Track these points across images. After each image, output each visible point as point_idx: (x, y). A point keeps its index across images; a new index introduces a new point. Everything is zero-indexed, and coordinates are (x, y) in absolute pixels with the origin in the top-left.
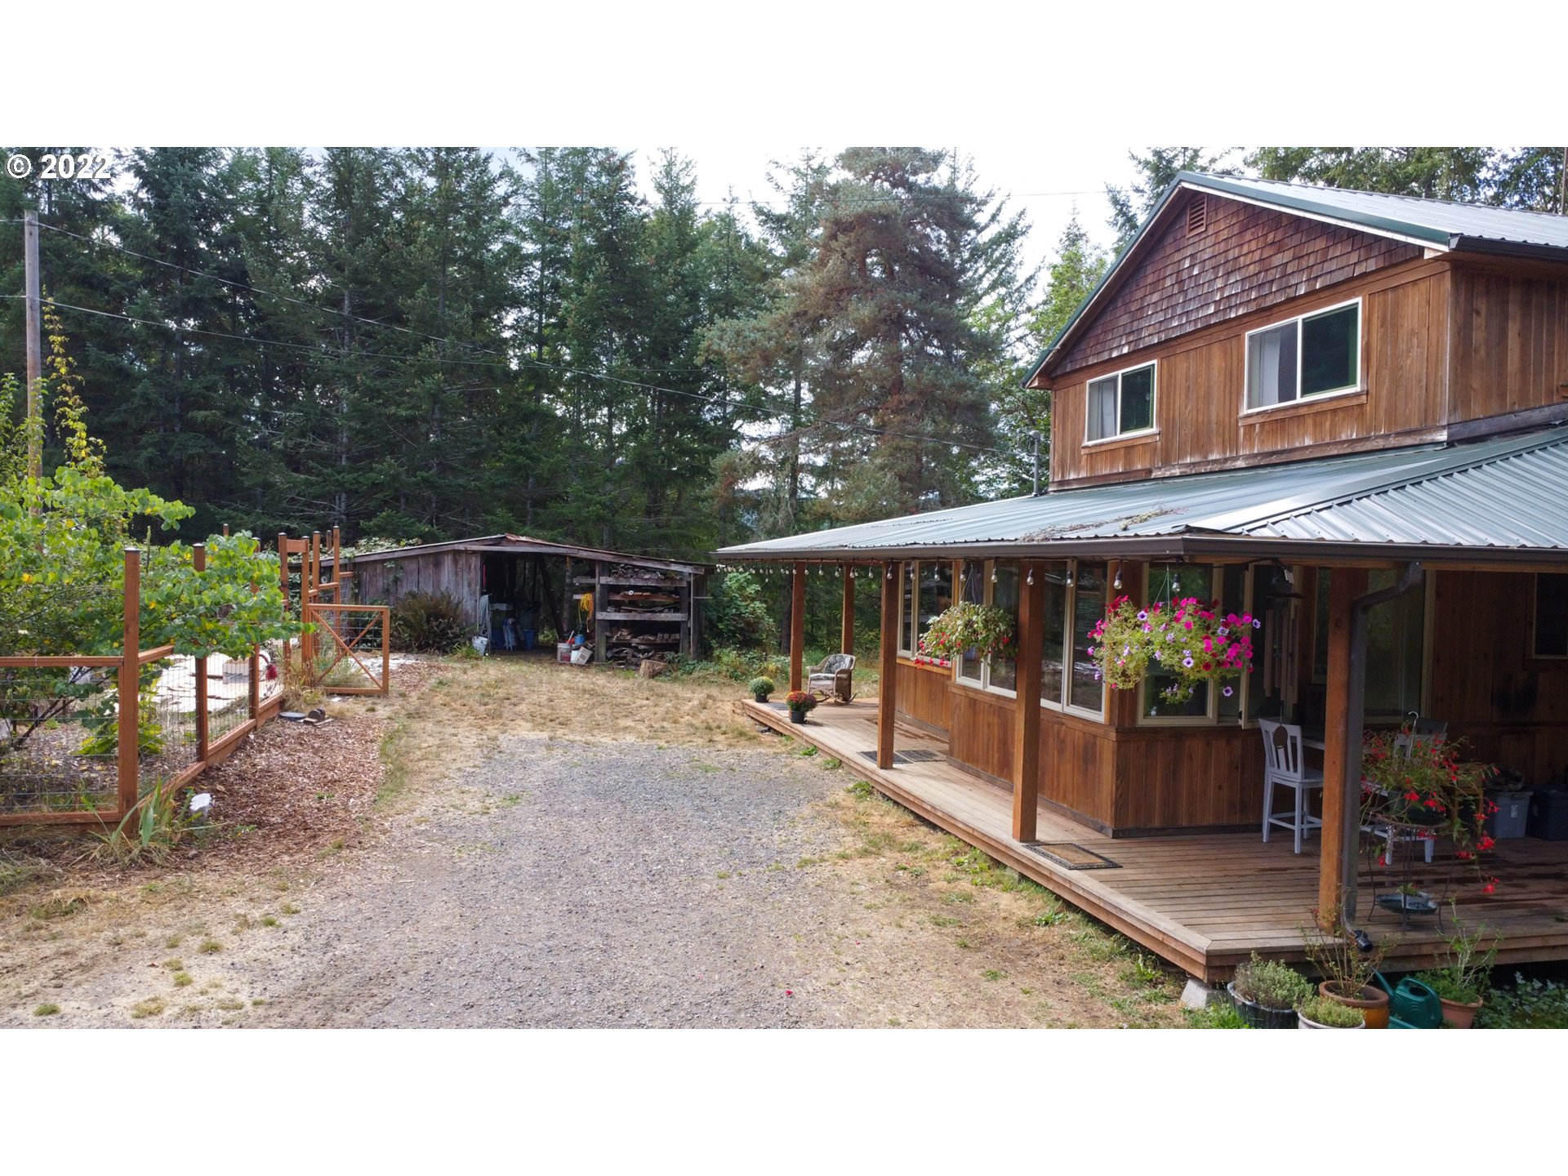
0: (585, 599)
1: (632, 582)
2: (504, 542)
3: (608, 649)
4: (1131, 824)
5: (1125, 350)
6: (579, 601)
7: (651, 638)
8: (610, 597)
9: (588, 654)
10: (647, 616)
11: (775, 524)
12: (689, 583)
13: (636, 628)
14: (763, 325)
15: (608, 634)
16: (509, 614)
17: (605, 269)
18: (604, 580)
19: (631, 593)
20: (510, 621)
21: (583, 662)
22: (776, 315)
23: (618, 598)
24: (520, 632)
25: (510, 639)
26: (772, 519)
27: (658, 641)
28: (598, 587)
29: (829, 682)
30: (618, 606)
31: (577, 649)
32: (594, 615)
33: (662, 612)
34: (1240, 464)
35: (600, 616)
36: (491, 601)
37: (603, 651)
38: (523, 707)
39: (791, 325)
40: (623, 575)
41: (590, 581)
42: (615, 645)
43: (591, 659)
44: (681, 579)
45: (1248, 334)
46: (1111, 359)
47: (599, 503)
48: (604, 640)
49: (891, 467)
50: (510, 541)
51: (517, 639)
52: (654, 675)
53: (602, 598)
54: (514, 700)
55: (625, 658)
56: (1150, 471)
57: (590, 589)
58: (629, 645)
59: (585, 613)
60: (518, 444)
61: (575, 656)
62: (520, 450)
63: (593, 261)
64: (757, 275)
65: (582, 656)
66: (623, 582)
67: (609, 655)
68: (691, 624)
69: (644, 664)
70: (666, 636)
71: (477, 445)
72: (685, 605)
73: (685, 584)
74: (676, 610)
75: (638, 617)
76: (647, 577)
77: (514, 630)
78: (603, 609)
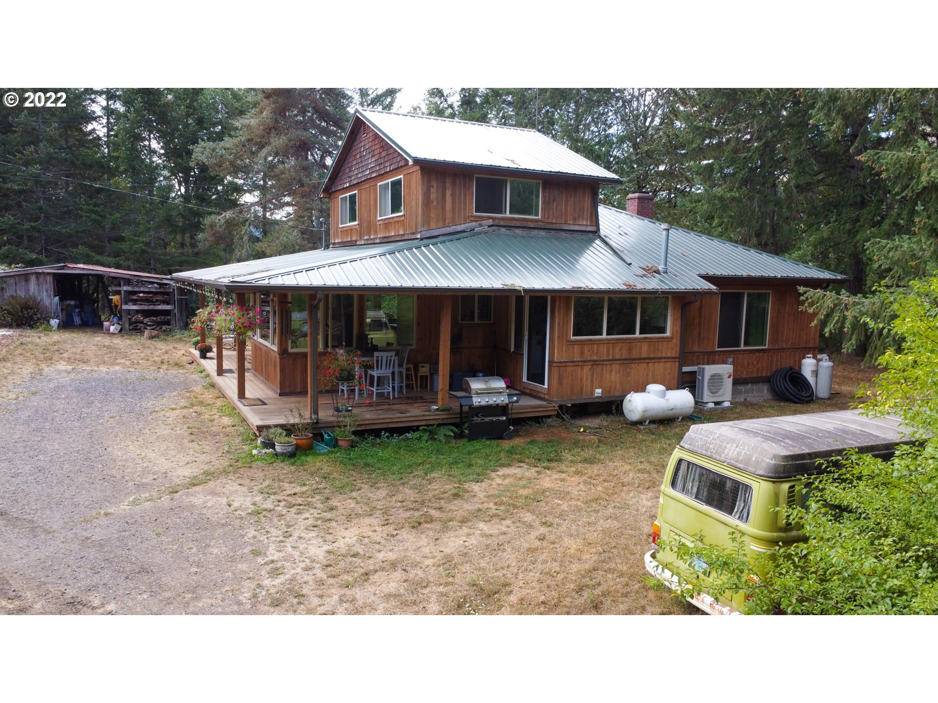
0: (115, 298)
1: (142, 289)
2: (66, 268)
3: (130, 325)
4: (287, 391)
5: (348, 185)
6: (112, 299)
7: (155, 319)
8: (129, 297)
9: (119, 327)
10: (151, 307)
11: (241, 256)
12: (174, 290)
13: (147, 313)
14: (228, 146)
15: (129, 317)
16: (76, 306)
17: (141, 105)
18: (125, 288)
19: (141, 295)
20: (77, 310)
21: (117, 332)
22: (236, 140)
23: (135, 297)
24: (83, 316)
25: (77, 320)
26: (239, 253)
27: (159, 320)
28: (122, 292)
29: (231, 339)
30: (135, 302)
31: (113, 325)
32: (121, 307)
33: (159, 305)
34: (378, 241)
35: (124, 307)
36: (61, 300)
37: (127, 326)
38: (66, 355)
39: (244, 146)
40: (136, 286)
41: (119, 289)
42: (135, 323)
43: (121, 331)
44: (169, 288)
45: (379, 184)
46: (344, 188)
47: (143, 242)
48: (127, 320)
49: (296, 227)
50: (69, 267)
51: (82, 320)
52: (152, 338)
53: (125, 297)
54: (62, 351)
55: (140, 329)
56: (356, 241)
57: (118, 293)
58: (142, 322)
59: (116, 306)
60: (91, 207)
61: (112, 328)
62: (93, 210)
63: (135, 99)
64: (237, 111)
65: (116, 329)
66: (136, 289)
67: (131, 328)
68: (176, 311)
69: (146, 333)
70: (163, 317)
71: (67, 207)
72: (172, 301)
73: (172, 290)
74: (168, 304)
75: (146, 308)
76: (150, 286)
77: (79, 314)
78: (126, 303)
